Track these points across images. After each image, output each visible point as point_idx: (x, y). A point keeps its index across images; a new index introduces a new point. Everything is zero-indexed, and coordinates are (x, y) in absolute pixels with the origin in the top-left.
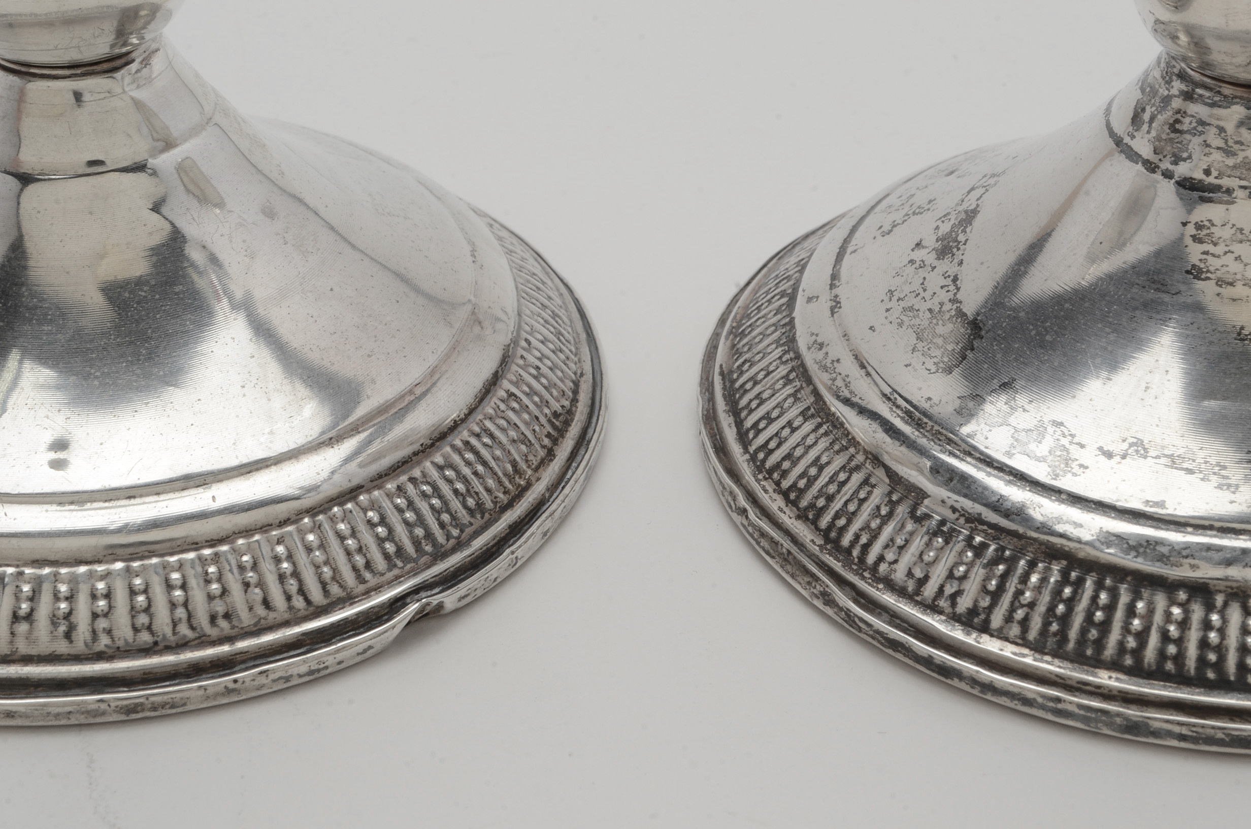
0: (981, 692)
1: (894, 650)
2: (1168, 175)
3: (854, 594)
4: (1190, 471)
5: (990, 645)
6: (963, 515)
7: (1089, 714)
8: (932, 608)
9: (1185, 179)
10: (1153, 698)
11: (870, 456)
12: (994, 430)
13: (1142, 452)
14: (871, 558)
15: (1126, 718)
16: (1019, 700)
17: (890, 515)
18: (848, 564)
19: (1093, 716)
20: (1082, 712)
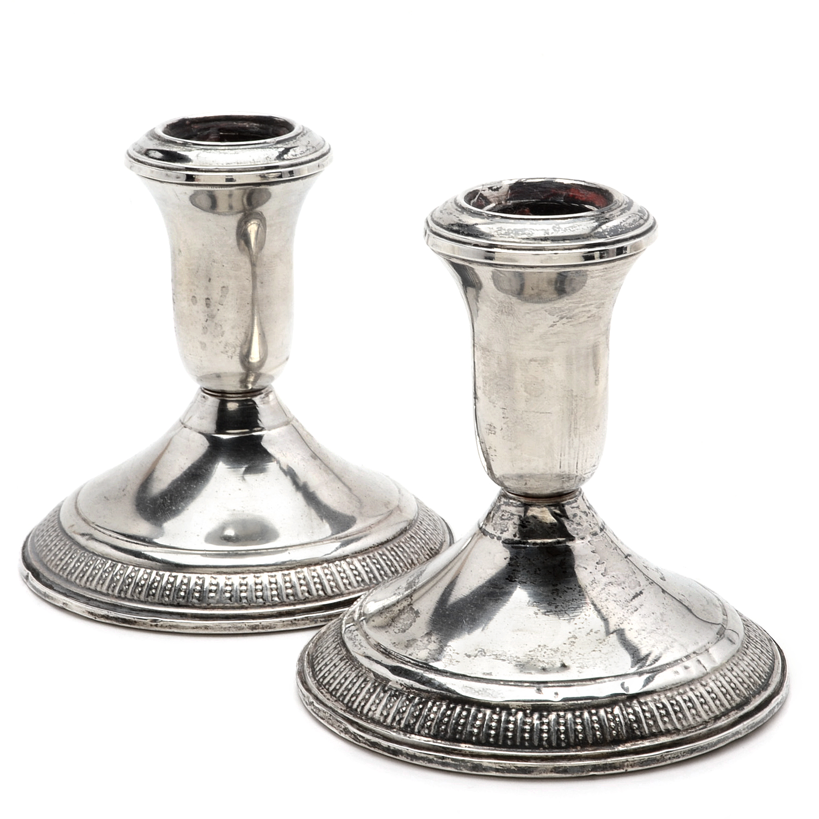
0: (412, 760)
1: (374, 748)
2: (499, 538)
3: (358, 727)
4: (504, 660)
5: (416, 738)
6: (405, 687)
7: (456, 763)
8: (390, 727)
9: (506, 540)
10: (484, 754)
11: (367, 669)
12: (421, 652)
13: (484, 654)
14: (365, 711)
15: (472, 763)
16: (427, 760)
17: (374, 691)
18: (355, 716)
19: (458, 763)
20: (453, 762)
